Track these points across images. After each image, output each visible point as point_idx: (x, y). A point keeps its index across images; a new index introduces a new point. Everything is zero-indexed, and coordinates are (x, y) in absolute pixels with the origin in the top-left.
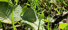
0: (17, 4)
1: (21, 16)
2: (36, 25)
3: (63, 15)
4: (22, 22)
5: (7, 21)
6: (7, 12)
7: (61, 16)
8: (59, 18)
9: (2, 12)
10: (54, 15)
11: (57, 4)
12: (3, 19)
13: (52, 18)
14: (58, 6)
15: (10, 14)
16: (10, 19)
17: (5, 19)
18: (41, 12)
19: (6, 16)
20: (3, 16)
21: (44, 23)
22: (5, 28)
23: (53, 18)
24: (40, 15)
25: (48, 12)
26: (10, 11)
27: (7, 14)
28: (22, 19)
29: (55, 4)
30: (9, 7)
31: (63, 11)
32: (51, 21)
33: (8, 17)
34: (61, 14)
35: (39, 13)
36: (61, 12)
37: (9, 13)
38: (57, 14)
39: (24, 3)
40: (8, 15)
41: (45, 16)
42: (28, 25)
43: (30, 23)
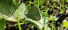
0: (20, 2)
1: (26, 14)
2: (40, 23)
3: (66, 14)
4: (26, 20)
5: (11, 19)
6: (11, 10)
7: (64, 14)
8: (62, 17)
9: (6, 9)
10: (57, 14)
11: (60, 3)
12: (7, 17)
13: (55, 16)
14: (61, 4)
15: (14, 12)
16: (14, 17)
17: (9, 17)
18: (44, 11)
19: (10, 14)
20: (7, 14)
21: (48, 21)
22: (9, 26)
23: (57, 16)
24: (44, 14)
25: (50, 10)
26: (14, 9)
27: (11, 11)
28: (26, 17)
29: (59, 2)
30: (13, 5)
31: (66, 9)
32: (54, 19)
33: (12, 15)
34: (64, 12)
35: (42, 11)
36: (64, 11)
37: (13, 10)
38: (60, 13)
39: (26, 1)
40: (12, 13)
41: (48, 14)
42: (33, 23)
43: (34, 21)
